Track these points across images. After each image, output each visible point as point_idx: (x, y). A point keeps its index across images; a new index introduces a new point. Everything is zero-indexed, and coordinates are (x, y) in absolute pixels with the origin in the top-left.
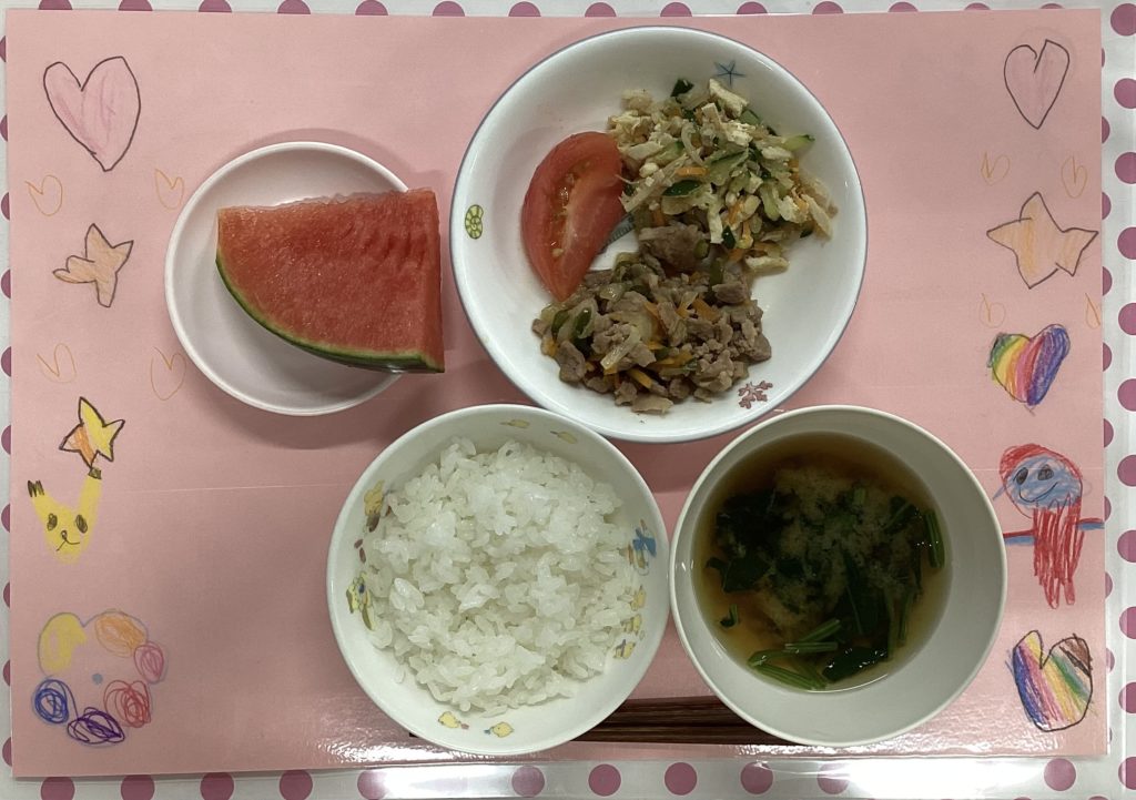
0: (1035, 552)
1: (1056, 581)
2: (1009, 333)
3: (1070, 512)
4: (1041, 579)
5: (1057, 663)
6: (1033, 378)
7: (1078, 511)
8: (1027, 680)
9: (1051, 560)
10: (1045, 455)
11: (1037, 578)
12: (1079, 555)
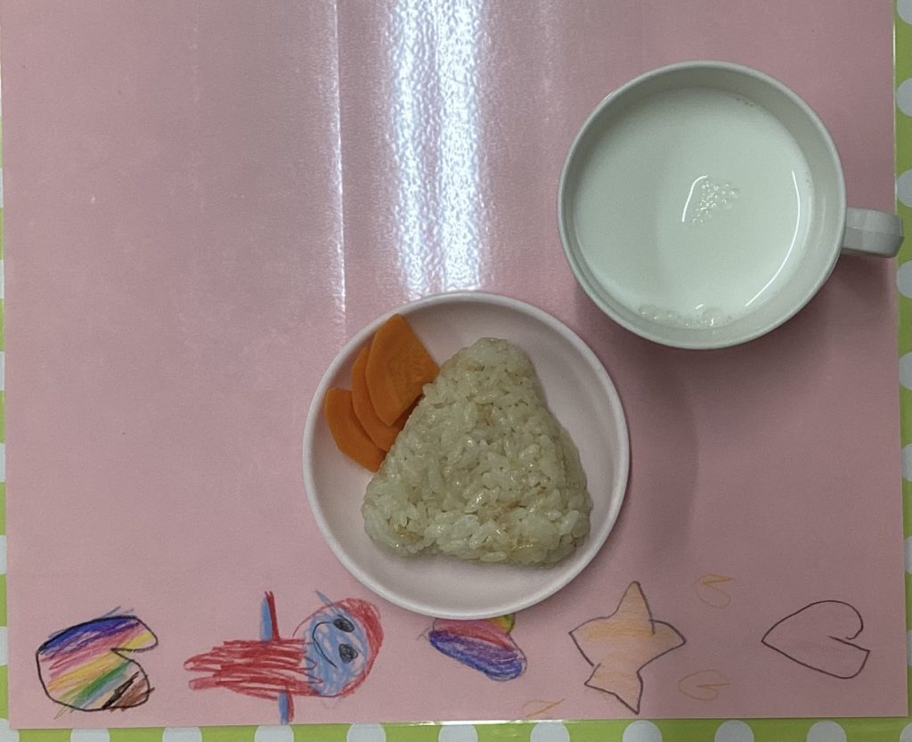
0: (252, 642)
1: (218, 667)
3: (300, 683)
4: (220, 649)
5: (118, 669)
6: (463, 638)
7: (302, 693)
8: (97, 633)
9: (243, 661)
10: (370, 653)
11: (221, 645)
12: (249, 694)
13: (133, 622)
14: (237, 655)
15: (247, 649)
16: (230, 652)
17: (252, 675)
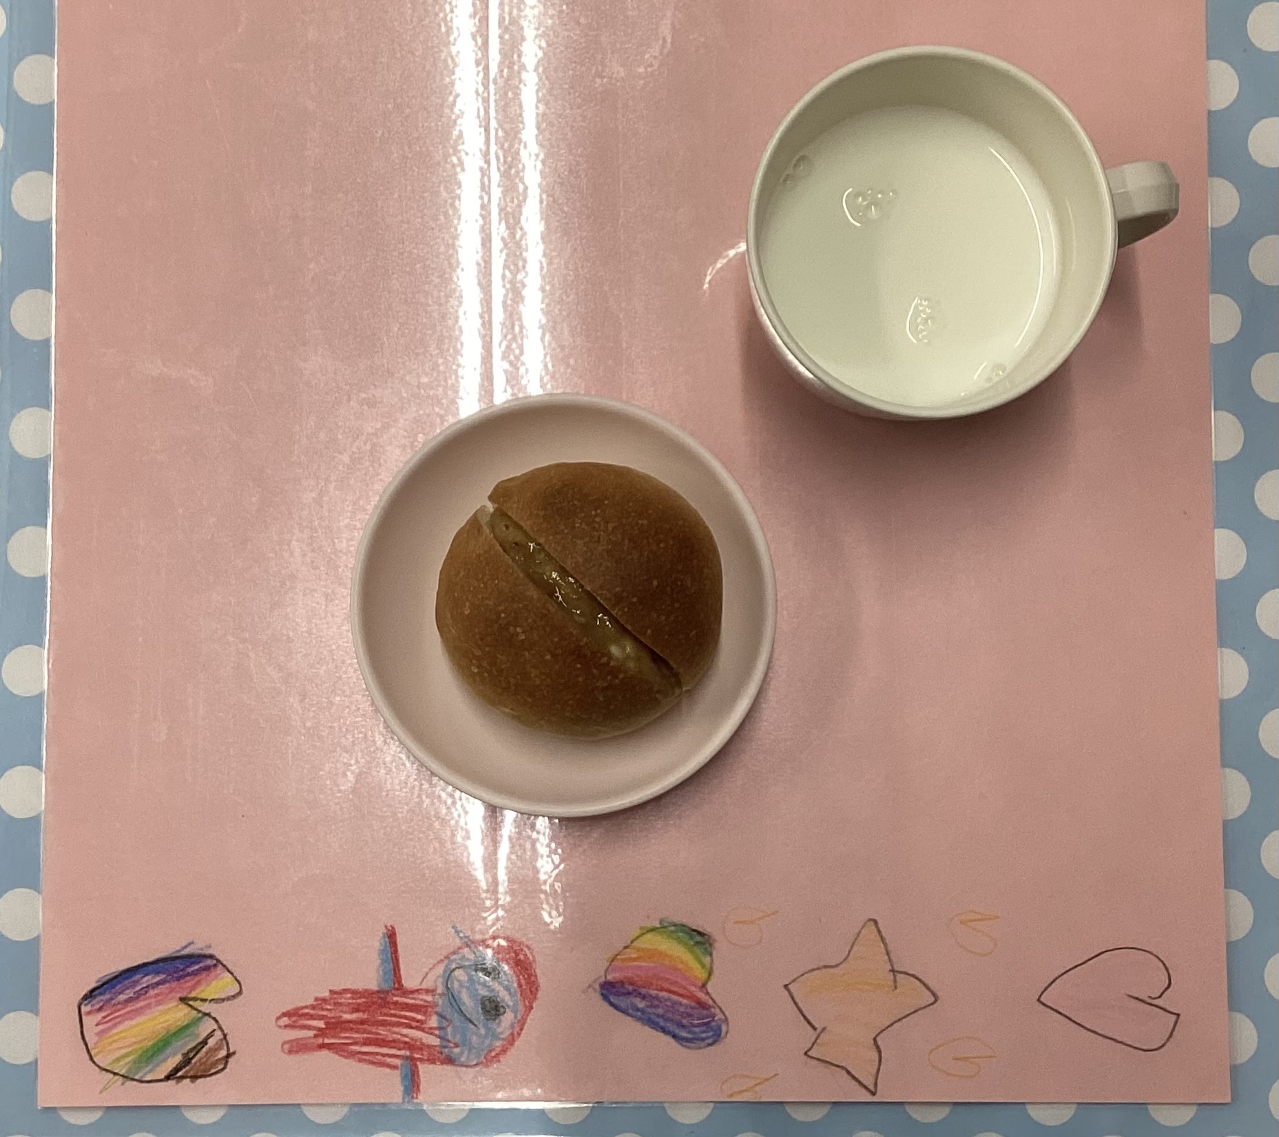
0: (366, 991)
1: (321, 1024)
2: (714, 953)
3: (429, 1046)
4: (324, 1000)
5: (187, 1027)
6: (643, 991)
7: (431, 1061)
8: (162, 977)
9: (354, 1016)
10: (521, 1007)
11: (327, 994)
12: (360, 1060)
13: (209, 962)
14: (345, 1009)
15: (359, 1001)
16: (335, 1004)
17: (365, 1035)
